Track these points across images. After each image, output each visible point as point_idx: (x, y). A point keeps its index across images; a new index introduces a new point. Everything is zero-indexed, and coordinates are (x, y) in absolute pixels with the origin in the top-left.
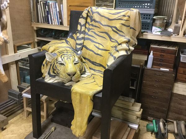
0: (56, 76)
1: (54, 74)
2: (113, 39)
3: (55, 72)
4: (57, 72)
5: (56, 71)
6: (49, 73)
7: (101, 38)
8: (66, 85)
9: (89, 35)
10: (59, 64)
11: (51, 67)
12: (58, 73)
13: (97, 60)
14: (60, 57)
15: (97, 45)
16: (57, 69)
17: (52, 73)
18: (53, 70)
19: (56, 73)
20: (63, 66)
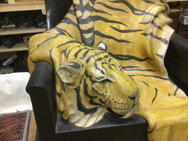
0: (98, 107)
1: (93, 107)
2: (138, 10)
3: (97, 101)
4: (100, 100)
5: (98, 99)
6: (81, 108)
7: (117, 12)
8: (126, 117)
9: (97, 11)
10: (100, 82)
11: (82, 94)
12: (103, 101)
13: (123, 51)
14: (94, 68)
15: (115, 25)
16: (99, 94)
17: (88, 106)
18: (89, 99)
19: (100, 103)
20: (107, 84)
